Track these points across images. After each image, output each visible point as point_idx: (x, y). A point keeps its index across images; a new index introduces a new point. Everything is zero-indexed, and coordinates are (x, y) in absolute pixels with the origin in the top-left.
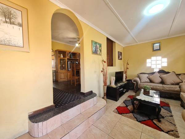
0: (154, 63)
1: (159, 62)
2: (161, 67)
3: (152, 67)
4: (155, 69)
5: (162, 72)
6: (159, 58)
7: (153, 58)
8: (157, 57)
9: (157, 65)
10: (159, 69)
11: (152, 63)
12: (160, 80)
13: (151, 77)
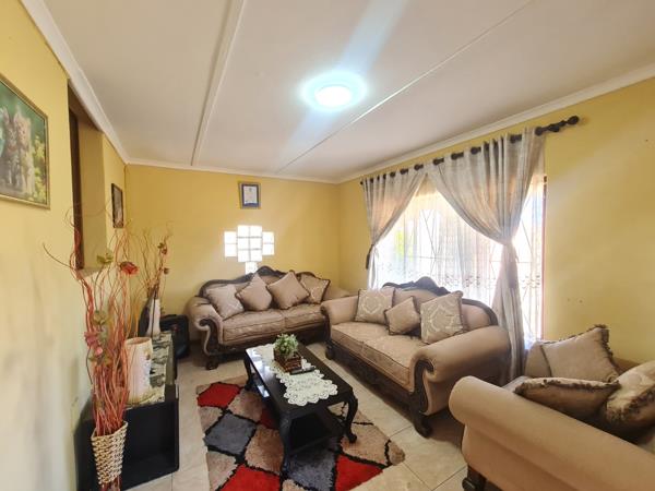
0: (243, 243)
1: (256, 243)
2: (260, 259)
3: (240, 260)
4: (247, 265)
5: (265, 271)
6: (256, 230)
7: (243, 229)
8: (252, 227)
9: (252, 252)
10: (258, 263)
11: (239, 247)
12: (268, 298)
13: (246, 293)
